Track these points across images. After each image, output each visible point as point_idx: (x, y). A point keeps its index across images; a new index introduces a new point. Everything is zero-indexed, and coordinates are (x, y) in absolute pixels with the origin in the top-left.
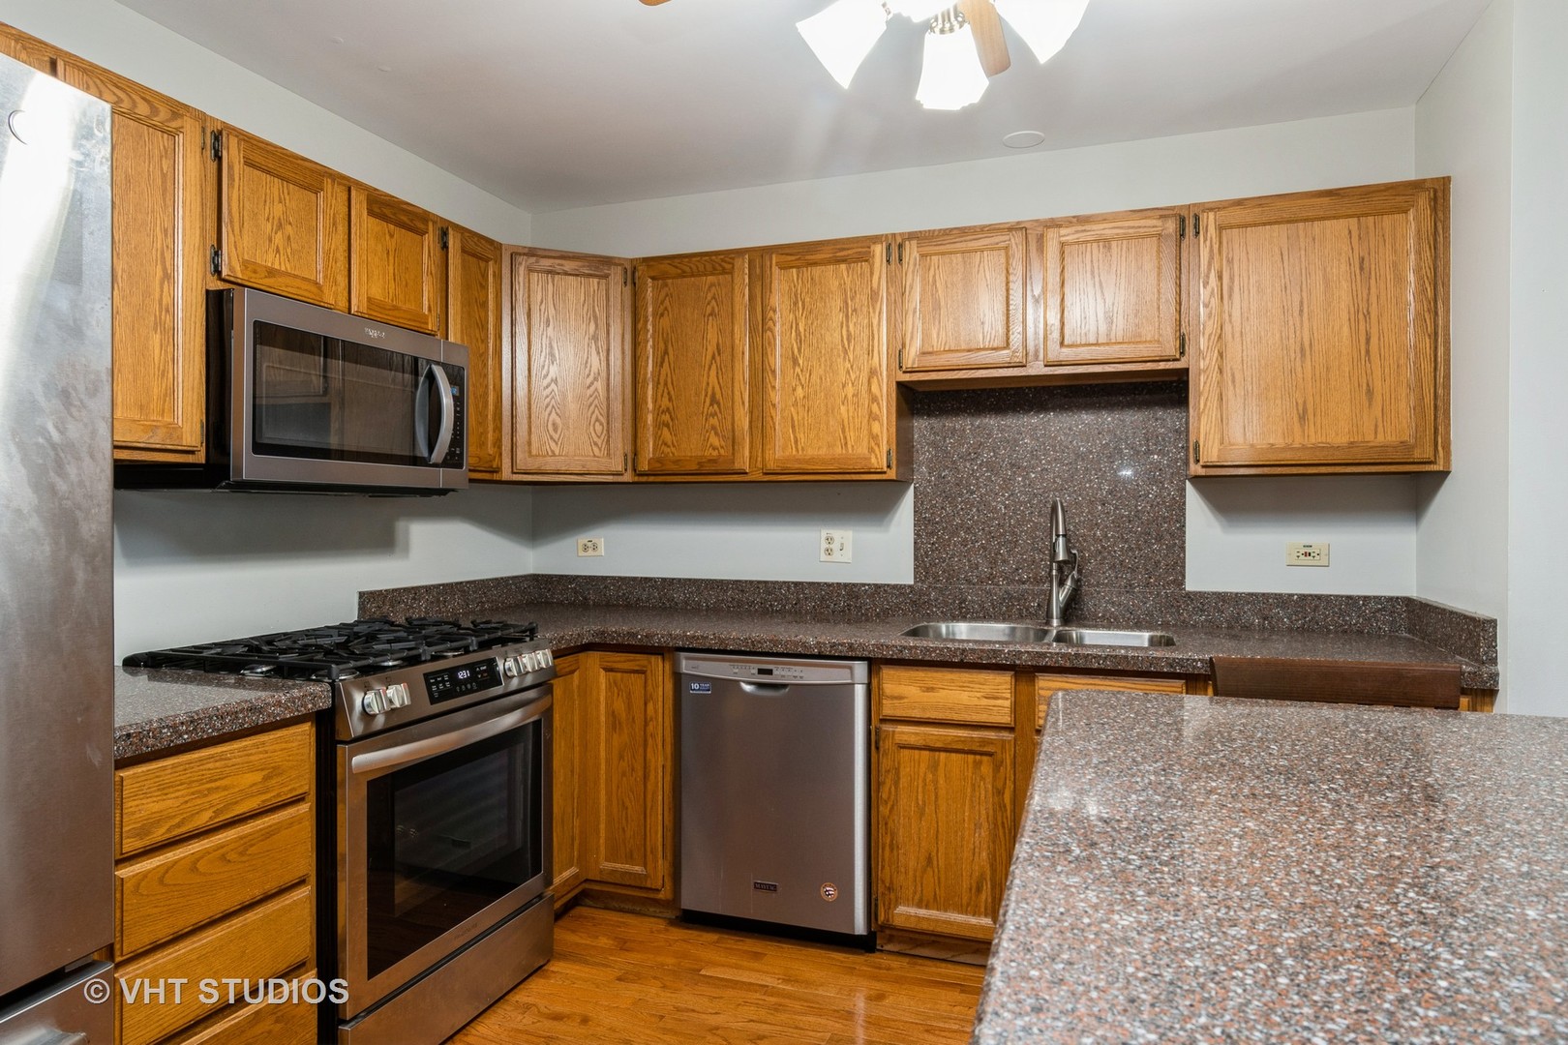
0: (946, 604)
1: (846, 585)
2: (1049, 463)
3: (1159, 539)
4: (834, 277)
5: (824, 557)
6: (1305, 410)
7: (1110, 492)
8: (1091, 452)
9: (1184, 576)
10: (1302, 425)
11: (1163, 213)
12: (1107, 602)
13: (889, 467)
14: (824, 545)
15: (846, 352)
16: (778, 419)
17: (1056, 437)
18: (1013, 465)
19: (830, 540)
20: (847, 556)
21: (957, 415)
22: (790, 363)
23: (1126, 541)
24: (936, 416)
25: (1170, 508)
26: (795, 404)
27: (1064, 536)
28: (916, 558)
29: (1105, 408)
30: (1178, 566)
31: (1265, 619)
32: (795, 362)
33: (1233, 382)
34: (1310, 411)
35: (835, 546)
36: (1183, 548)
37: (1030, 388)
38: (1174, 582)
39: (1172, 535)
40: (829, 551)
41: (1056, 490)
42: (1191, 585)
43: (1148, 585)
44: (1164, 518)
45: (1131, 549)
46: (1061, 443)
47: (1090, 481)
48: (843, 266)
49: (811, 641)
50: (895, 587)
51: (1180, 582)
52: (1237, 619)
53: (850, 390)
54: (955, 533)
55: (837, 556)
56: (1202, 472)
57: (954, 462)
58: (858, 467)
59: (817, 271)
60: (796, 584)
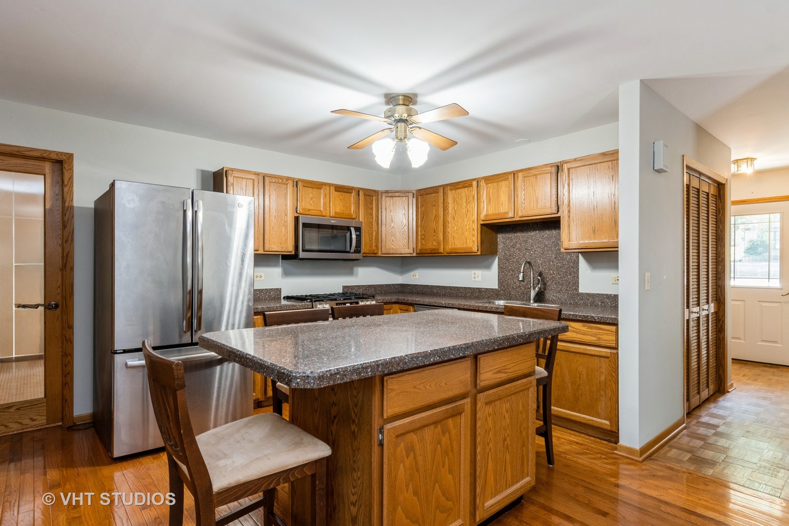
0: (505, 295)
1: (478, 288)
2: (536, 248)
3: (570, 274)
4: (464, 192)
5: (473, 279)
7: (555, 258)
8: (549, 244)
9: (578, 287)
10: (594, 235)
11: (551, 165)
12: (553, 296)
13: (478, 250)
14: (473, 275)
15: (467, 215)
16: (450, 236)
17: (538, 239)
18: (526, 249)
19: (475, 274)
20: (479, 279)
21: (510, 233)
22: (453, 220)
23: (560, 275)
24: (504, 233)
25: (574, 264)
26: (454, 232)
28: (498, 280)
29: (554, 229)
30: (576, 284)
31: (602, 303)
32: (454, 218)
33: (573, 220)
34: (597, 229)
35: (476, 276)
36: (578, 278)
37: (531, 223)
38: (575, 289)
39: (574, 273)
40: (475, 278)
41: (538, 257)
42: (581, 290)
43: (567, 290)
44: (572, 267)
45: (561, 277)
46: (540, 241)
47: (549, 254)
48: (466, 189)
50: (491, 289)
51: (577, 289)
52: (593, 303)
53: (468, 227)
54: (509, 272)
55: (477, 279)
56: (564, 251)
57: (509, 248)
58: (469, 251)
59: (460, 190)
60: (465, 288)
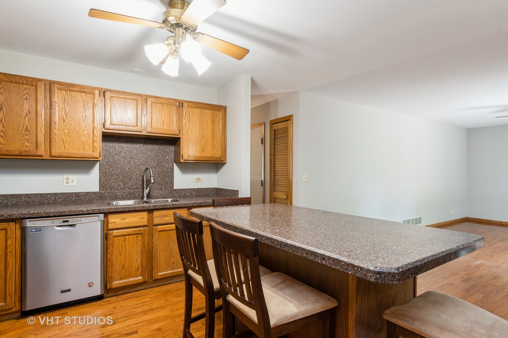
0: (111, 196)
1: (75, 193)
2: (141, 157)
3: (168, 177)
4: (80, 97)
5: (65, 184)
6: (203, 149)
7: (157, 165)
8: (152, 155)
9: (173, 185)
10: (203, 152)
11: (176, 100)
12: (156, 193)
13: (100, 156)
14: (65, 181)
15: (84, 120)
16: (57, 139)
17: (142, 151)
18: (130, 157)
20: (75, 183)
21: (114, 142)
22: (62, 121)
23: (160, 177)
24: (107, 142)
25: (170, 170)
26: (64, 134)
27: (153, 176)
28: (100, 184)
29: (156, 144)
30: (172, 183)
31: (191, 194)
32: (64, 121)
33: (190, 142)
34: (204, 149)
35: (70, 181)
36: (173, 179)
37: (135, 137)
38: (171, 187)
39: (171, 176)
40: (67, 183)
41: (142, 164)
42: (175, 187)
43: (165, 188)
44: (169, 172)
45: (162, 179)
46: (144, 152)
47: (152, 162)
48: (84, 94)
49: (85, 209)
50: (93, 192)
51: (173, 187)
52: (185, 195)
53: (86, 132)
54: (113, 176)
55: (70, 184)
56: (183, 161)
57: (113, 156)
58: (89, 156)
60: (54, 194)
